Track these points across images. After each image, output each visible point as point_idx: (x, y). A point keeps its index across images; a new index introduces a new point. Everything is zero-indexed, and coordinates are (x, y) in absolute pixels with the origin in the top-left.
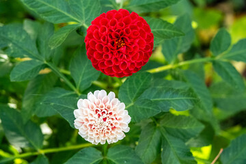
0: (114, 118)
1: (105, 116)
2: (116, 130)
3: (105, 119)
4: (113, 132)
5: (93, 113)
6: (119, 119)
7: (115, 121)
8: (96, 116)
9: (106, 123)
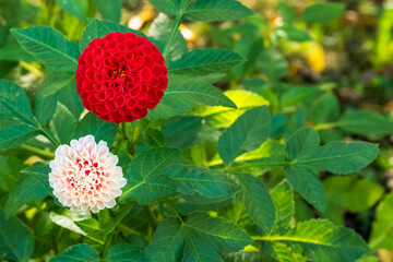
0: (100, 171)
1: (88, 168)
2: (101, 189)
3: (87, 173)
4: (97, 193)
5: (73, 162)
6: (107, 175)
7: (101, 176)
8: (77, 167)
9: (89, 178)
